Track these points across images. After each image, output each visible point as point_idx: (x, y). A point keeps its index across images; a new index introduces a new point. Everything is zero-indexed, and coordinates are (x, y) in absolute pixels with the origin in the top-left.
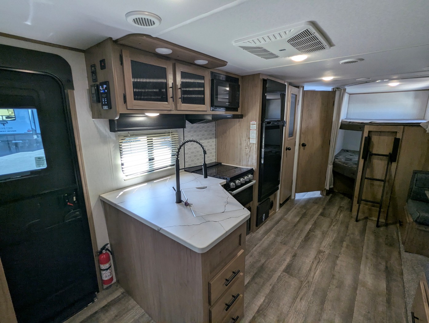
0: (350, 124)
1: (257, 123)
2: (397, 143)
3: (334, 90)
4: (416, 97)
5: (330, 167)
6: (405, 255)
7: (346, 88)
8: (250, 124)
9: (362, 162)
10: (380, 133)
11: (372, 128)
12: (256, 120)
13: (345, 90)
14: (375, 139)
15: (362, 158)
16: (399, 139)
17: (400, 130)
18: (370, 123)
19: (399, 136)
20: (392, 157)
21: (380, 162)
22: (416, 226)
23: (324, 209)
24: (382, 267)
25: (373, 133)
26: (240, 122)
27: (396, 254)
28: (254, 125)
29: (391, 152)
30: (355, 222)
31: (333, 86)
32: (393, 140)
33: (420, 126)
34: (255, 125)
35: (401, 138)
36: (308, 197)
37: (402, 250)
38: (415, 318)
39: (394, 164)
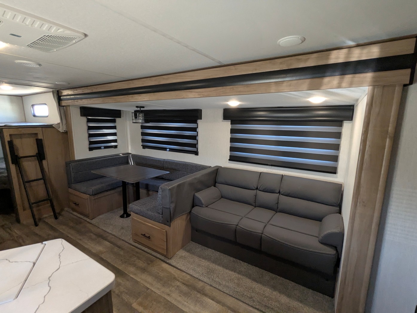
2: (40, 143)
6: (94, 221)
9: (13, 167)
10: (21, 136)
11: (12, 132)
14: (17, 142)
15: (13, 163)
16: (41, 139)
17: (38, 131)
19: (40, 137)
20: (40, 156)
21: (30, 163)
22: (93, 198)
24: (94, 237)
25: (14, 136)
27: (88, 225)
29: (37, 151)
32: (35, 141)
33: (53, 127)
35: (43, 139)
37: (88, 220)
38: (144, 235)
39: (44, 162)
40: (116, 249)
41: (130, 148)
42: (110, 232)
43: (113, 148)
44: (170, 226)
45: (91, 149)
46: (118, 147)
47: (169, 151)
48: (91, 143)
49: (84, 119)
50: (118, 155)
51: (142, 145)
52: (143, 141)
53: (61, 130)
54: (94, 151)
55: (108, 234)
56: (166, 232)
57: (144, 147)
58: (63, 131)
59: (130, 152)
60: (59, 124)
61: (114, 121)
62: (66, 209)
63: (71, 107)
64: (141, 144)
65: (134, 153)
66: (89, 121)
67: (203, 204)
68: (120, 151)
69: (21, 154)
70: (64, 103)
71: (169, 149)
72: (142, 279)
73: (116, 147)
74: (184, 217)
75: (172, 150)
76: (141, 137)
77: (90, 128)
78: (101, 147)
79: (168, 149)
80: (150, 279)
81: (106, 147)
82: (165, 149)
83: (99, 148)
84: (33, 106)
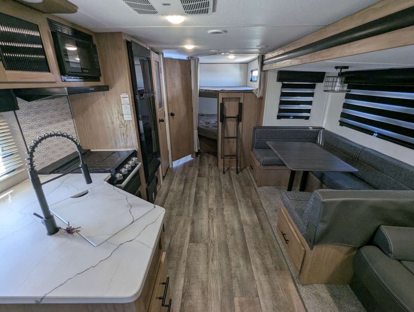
0: (207, 91)
1: (129, 96)
2: (241, 106)
3: (189, 59)
4: (241, 68)
5: (196, 132)
6: (259, 189)
7: (199, 57)
8: (120, 97)
9: (220, 124)
10: (230, 99)
11: (224, 95)
12: (127, 93)
13: (198, 60)
14: (226, 104)
15: (221, 121)
16: (242, 103)
17: (241, 95)
18: (222, 90)
19: (241, 101)
20: (239, 118)
21: (231, 122)
22: (262, 167)
23: (199, 170)
24: (250, 204)
25: (225, 99)
26: (106, 96)
27: (253, 191)
28: (126, 99)
29: (238, 114)
30: (223, 175)
31: (187, 55)
32: (238, 104)
33: (252, 92)
34: (128, 99)
35: (243, 103)
36: (183, 163)
37: (256, 186)
38: (284, 235)
39: (241, 124)
40: (258, 229)
41: (325, 122)
42: (264, 207)
43: (304, 119)
44: (312, 248)
45: (279, 117)
46: (310, 118)
47: (377, 137)
48: (280, 111)
49: (280, 84)
50: (307, 128)
51: (339, 121)
52: (343, 115)
53: (258, 95)
54: (282, 119)
55: (262, 209)
56: (305, 251)
57: (342, 124)
58: (259, 97)
59: (323, 126)
60: (257, 89)
61: (313, 87)
62: (248, 168)
63: (269, 72)
64: (339, 119)
65: (328, 128)
66: (284, 86)
67: (390, 252)
68: (311, 123)
69: (227, 115)
70: (265, 68)
71: (378, 133)
72: (259, 280)
73: (307, 118)
74: (345, 249)
75: (381, 136)
76: (341, 110)
77: (283, 94)
78: (290, 116)
79: (375, 133)
80: (266, 287)
81: (295, 117)
82: (371, 133)
83: (288, 117)
84: (252, 71)
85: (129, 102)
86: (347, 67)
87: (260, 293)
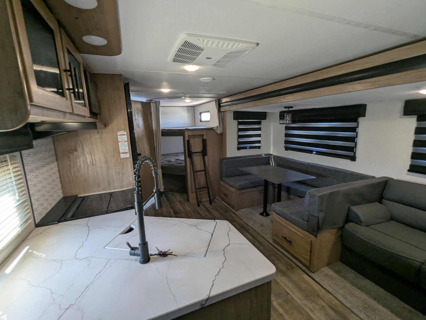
1: (127, 133)
2: (204, 142)
3: (149, 102)
4: (188, 111)
5: (160, 171)
6: (238, 213)
7: (160, 100)
8: (117, 135)
9: (188, 160)
10: (194, 136)
11: (190, 133)
12: (125, 130)
13: (159, 102)
14: (192, 141)
15: (188, 157)
16: (205, 139)
17: (204, 133)
18: (186, 129)
19: (205, 137)
20: (204, 153)
21: (197, 157)
22: (238, 192)
25: (190, 137)
27: (234, 215)
28: (124, 136)
29: (202, 149)
32: (202, 140)
33: (213, 130)
34: (126, 136)
36: (151, 204)
38: (285, 238)
39: (206, 157)
41: (272, 149)
43: (257, 149)
45: (239, 149)
46: (261, 147)
47: (316, 154)
48: (239, 143)
49: (236, 122)
50: (261, 155)
51: (284, 147)
52: (286, 142)
53: (219, 132)
54: (241, 150)
56: (311, 241)
57: (287, 149)
58: (220, 133)
59: (271, 153)
60: (218, 127)
61: (259, 123)
62: (217, 197)
63: (227, 112)
64: (284, 145)
65: (275, 154)
66: (240, 123)
68: (262, 152)
69: (193, 151)
70: (222, 109)
71: (316, 151)
73: (259, 147)
75: (319, 153)
76: (284, 139)
77: (240, 130)
78: (247, 147)
79: (314, 151)
81: (251, 148)
82: (311, 152)
83: (245, 148)
84: (201, 113)
85: (126, 139)
86: (292, 107)
87: (288, 291)
